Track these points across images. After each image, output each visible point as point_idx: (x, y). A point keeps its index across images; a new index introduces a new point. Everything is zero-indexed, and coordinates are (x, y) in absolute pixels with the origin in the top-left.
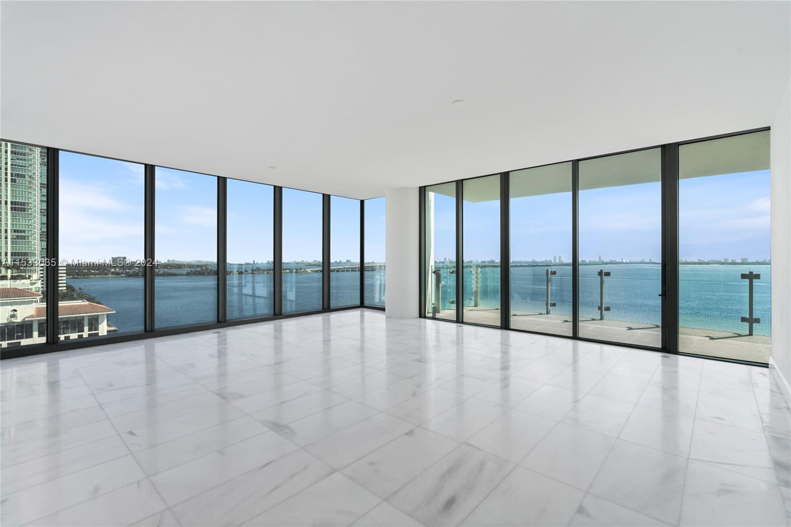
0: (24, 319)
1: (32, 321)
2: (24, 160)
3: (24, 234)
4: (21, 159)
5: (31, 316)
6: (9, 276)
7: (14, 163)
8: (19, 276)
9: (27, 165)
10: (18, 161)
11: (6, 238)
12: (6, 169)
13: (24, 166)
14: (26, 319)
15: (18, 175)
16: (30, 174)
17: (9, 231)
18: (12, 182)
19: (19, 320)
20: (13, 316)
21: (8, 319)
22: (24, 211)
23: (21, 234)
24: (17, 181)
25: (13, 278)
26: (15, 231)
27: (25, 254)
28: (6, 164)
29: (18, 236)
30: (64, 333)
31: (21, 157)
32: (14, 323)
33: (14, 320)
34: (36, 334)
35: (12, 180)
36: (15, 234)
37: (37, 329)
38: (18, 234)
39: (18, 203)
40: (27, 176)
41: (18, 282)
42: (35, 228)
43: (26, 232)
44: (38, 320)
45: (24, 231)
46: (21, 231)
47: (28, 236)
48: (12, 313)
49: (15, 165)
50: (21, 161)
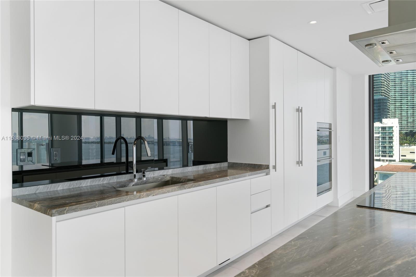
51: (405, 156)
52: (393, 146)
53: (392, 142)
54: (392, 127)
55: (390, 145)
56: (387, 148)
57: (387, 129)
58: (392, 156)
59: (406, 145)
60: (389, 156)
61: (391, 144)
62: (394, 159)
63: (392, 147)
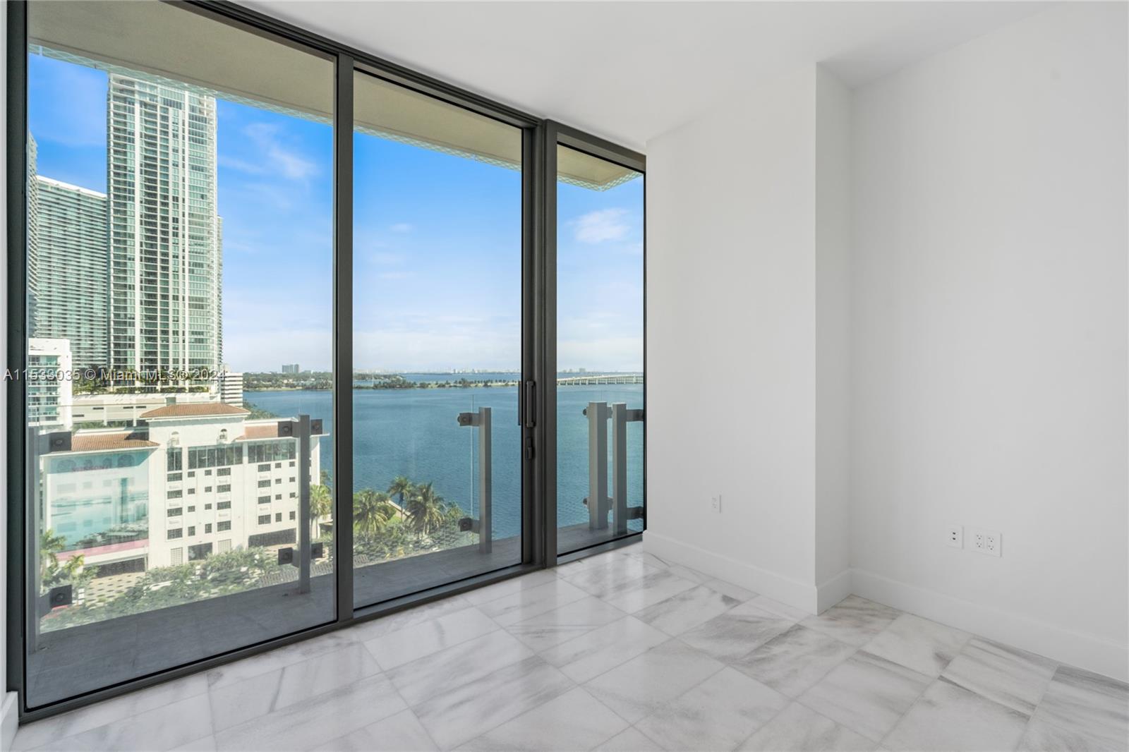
0: (234, 441)
1: (242, 444)
2: (203, 245)
3: (201, 337)
4: (199, 245)
5: (241, 437)
6: (187, 388)
7: (192, 250)
8: (199, 388)
9: (205, 252)
10: (195, 247)
11: (184, 341)
12: (184, 258)
13: (203, 253)
14: (237, 441)
15: (196, 265)
16: (208, 263)
17: (187, 333)
18: (189, 272)
19: (228, 442)
20: (223, 437)
21: (217, 440)
22: (203, 308)
23: (199, 337)
24: (195, 272)
25: (191, 390)
26: (193, 333)
27: (203, 361)
28: (184, 251)
29: (196, 339)
30: (274, 460)
31: (199, 241)
32: (224, 445)
33: (224, 441)
34: (245, 459)
35: (191, 271)
36: (192, 337)
37: (247, 454)
38: (196, 337)
39: (197, 299)
40: (205, 266)
41: (197, 395)
42: (213, 329)
43: (205, 334)
44: (248, 443)
45: (202, 333)
46: (200, 333)
47: (206, 339)
48: (222, 433)
49: (193, 252)
50: (199, 247)
51: (83, 416)
52: (57, 397)
53: (55, 389)
54: (56, 357)
55: (51, 394)
56: (43, 401)
57: (43, 361)
58: (54, 418)
59: (84, 393)
60: (48, 419)
61: (54, 393)
62: (61, 423)
63: (55, 399)
